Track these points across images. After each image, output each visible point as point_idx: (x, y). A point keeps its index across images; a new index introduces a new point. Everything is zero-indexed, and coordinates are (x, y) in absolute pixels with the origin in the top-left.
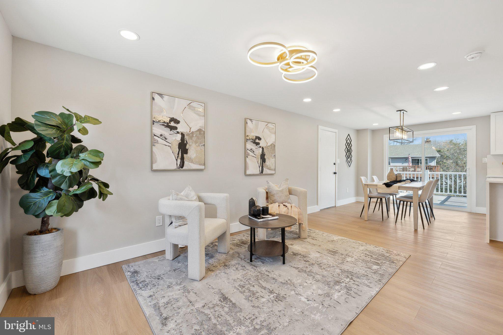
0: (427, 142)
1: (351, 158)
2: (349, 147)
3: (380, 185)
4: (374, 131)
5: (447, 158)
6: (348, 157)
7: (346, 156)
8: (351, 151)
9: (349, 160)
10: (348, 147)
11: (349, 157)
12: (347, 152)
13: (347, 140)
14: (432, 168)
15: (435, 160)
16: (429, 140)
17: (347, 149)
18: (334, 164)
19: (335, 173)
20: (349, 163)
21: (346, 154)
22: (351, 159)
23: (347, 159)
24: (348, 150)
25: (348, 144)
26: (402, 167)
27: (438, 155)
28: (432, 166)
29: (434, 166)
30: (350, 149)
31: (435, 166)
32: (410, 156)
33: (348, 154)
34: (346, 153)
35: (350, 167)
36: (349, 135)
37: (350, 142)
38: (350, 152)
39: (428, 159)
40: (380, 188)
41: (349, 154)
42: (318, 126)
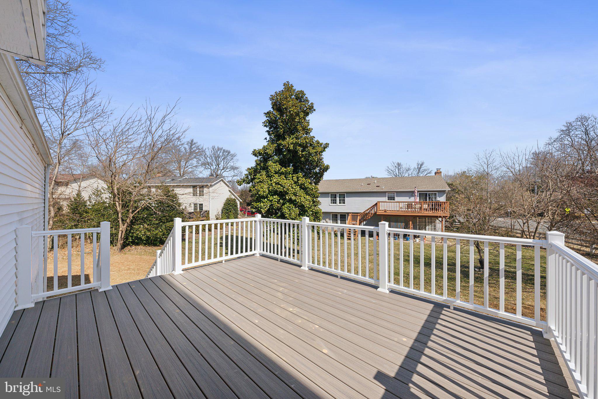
0: (438, 173)
5: (459, 192)
14: (440, 205)
15: (445, 195)
26: (406, 203)
27: (448, 189)
28: (440, 202)
29: (442, 202)
31: (444, 203)
32: (416, 189)
39: (437, 193)
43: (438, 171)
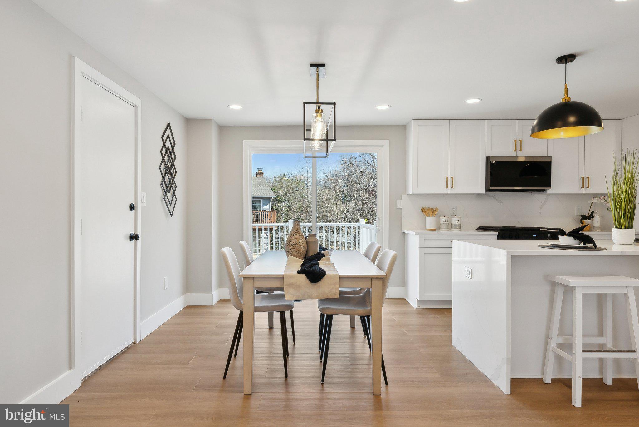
1: (174, 192)
2: (169, 159)
3: (292, 277)
4: (223, 129)
6: (167, 187)
7: (164, 184)
8: (175, 172)
9: (169, 195)
10: (166, 158)
11: (170, 188)
12: (166, 173)
13: (165, 138)
15: (270, 203)
16: (262, 172)
17: (166, 164)
18: (132, 207)
19: (134, 237)
20: (171, 204)
21: (164, 181)
22: (174, 194)
23: (165, 195)
24: (167, 168)
25: (166, 152)
27: (272, 195)
28: (268, 212)
30: (172, 167)
31: (270, 213)
33: (167, 179)
34: (163, 178)
35: (172, 215)
36: (169, 125)
37: (173, 148)
38: (172, 175)
39: (262, 200)
40: (291, 285)
41: (170, 180)
42: (71, 58)
43: (260, 172)
